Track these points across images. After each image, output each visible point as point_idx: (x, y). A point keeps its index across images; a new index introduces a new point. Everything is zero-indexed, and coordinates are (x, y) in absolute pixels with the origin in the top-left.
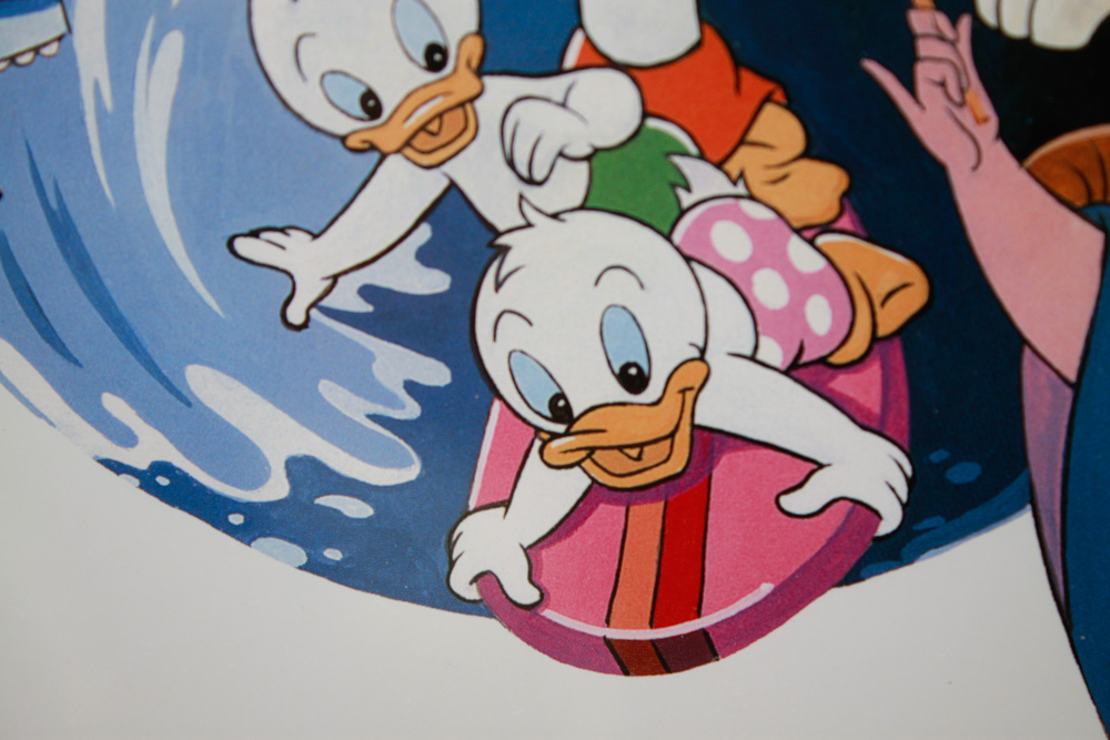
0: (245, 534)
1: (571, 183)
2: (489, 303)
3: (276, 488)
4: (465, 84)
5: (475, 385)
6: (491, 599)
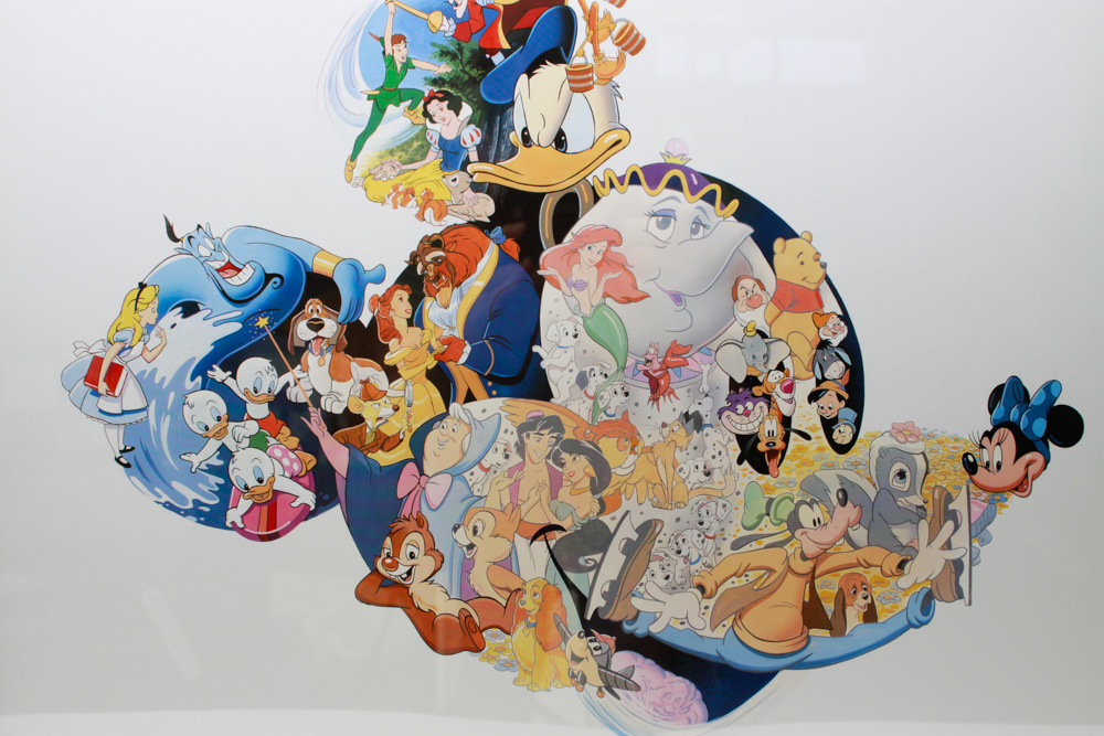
0: (184, 515)
1: (246, 442)
2: (231, 466)
3: (190, 506)
4: (225, 424)
5: (229, 483)
6: (234, 527)
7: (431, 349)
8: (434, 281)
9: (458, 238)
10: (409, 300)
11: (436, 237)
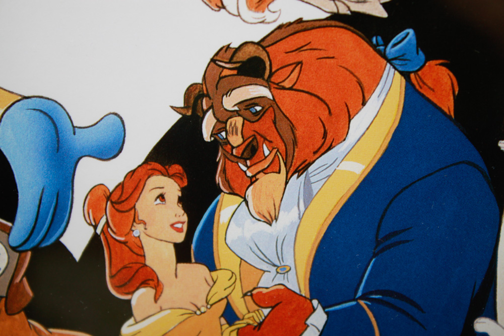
7: (230, 315)
8: (243, 158)
9: (304, 56)
10: (181, 200)
11: (251, 51)
